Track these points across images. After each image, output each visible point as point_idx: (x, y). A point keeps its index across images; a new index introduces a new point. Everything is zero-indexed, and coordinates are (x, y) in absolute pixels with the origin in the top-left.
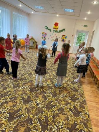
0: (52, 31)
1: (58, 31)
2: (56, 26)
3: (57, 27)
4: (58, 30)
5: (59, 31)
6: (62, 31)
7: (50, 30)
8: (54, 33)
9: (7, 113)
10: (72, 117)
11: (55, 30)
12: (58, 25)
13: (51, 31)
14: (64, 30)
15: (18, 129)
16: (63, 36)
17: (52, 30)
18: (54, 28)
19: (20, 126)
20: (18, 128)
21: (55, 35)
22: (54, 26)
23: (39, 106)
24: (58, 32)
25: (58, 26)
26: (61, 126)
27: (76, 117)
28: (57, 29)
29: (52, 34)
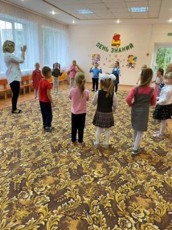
0: (110, 50)
1: (120, 49)
2: (116, 41)
3: (118, 42)
4: (121, 47)
5: (124, 49)
6: (127, 48)
7: (105, 49)
8: (114, 54)
9: (45, 196)
10: (162, 203)
11: (114, 47)
12: (120, 38)
13: (107, 50)
14: (131, 46)
15: (66, 223)
16: (130, 56)
17: (110, 48)
18: (113, 45)
19: (70, 218)
20: (67, 221)
21: (116, 56)
22: (112, 41)
23: (98, 183)
24: (120, 51)
25: (119, 40)
26: (143, 218)
27: (168, 203)
28: (117, 46)
29: (110, 56)
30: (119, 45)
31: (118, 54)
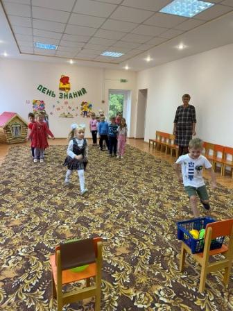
0: (58, 95)
1: (70, 94)
2: (64, 84)
4: (71, 91)
5: (74, 95)
6: (80, 93)
8: (63, 101)
11: (63, 92)
12: (69, 81)
13: (54, 95)
16: (83, 103)
17: (57, 92)
18: (61, 89)
21: (66, 103)
22: (58, 84)
24: (71, 96)
28: (67, 90)
29: (58, 102)
30: (69, 89)
31: (69, 100)
